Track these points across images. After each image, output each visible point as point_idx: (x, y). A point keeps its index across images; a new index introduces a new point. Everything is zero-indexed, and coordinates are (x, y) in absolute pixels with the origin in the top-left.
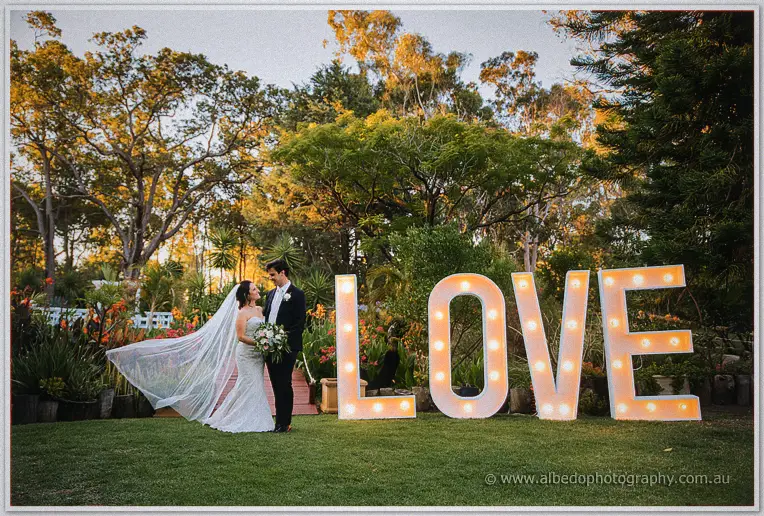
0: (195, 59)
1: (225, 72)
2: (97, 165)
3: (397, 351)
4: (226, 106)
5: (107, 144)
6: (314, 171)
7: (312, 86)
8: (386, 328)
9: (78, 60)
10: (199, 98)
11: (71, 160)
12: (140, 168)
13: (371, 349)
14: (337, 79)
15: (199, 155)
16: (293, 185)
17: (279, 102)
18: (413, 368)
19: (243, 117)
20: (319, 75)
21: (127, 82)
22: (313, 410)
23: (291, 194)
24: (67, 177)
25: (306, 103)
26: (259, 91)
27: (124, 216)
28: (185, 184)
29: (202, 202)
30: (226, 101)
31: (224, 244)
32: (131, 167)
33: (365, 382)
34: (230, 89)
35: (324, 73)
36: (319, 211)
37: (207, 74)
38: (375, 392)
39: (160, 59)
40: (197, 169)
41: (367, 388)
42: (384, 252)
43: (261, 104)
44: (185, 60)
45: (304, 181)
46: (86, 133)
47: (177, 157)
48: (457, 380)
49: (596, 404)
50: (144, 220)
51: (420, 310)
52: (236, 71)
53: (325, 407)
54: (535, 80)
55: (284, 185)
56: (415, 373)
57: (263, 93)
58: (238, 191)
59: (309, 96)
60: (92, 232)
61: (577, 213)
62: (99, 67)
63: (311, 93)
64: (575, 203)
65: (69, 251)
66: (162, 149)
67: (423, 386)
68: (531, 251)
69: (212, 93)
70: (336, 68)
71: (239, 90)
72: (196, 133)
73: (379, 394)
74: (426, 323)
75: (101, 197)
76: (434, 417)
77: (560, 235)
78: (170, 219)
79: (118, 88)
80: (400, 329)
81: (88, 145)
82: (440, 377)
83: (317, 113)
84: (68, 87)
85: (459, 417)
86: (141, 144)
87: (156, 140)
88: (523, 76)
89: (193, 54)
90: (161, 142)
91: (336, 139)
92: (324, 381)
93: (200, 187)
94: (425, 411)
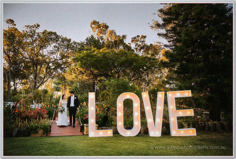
0: (53, 33)
1: (62, 37)
2: (24, 61)
3: (107, 116)
4: (62, 46)
5: (27, 56)
6: (85, 64)
7: (85, 42)
8: (105, 109)
9: (20, 32)
10: (54, 44)
11: (17, 60)
12: (36, 63)
13: (100, 115)
14: (92, 40)
15: (53, 60)
16: (79, 68)
17: (77, 46)
18: (112, 121)
19: (66, 50)
20: (87, 38)
21: (34, 39)
22: (81, 134)
23: (79, 71)
24: (15, 65)
25: (83, 46)
26: (71, 42)
27: (32, 76)
28: (49, 68)
29: (54, 73)
30: (62, 45)
31: (58, 84)
32: (34, 62)
33: (97, 125)
34: (63, 41)
35: (89, 38)
36: (86, 76)
37: (56, 37)
38: (100, 128)
39: (43, 33)
40: (53, 64)
41: (98, 127)
42: (104, 87)
43: (72, 46)
44: (51, 33)
45: (82, 67)
46: (21, 52)
47: (48, 60)
48: (125, 124)
49: (166, 131)
50: (37, 78)
51: (114, 104)
52: (64, 37)
53: (85, 133)
54: (145, 43)
55: (77, 68)
56: (113, 122)
57: (72, 43)
58: (65, 70)
59: (84, 44)
60: (22, 81)
61: (157, 78)
62: (26, 34)
63: (85, 43)
64: (156, 76)
65: (15, 86)
66: (43, 58)
67: (115, 126)
68: (145, 88)
69: (58, 43)
70: (92, 37)
71: (66, 42)
72: (53, 54)
73: (102, 129)
74: (116, 107)
75: (25, 71)
76: (118, 136)
77: (152, 84)
78: (45, 77)
79: (31, 40)
80: (109, 109)
81: (22, 56)
82: (120, 124)
83: (87, 49)
84: (17, 40)
85: (126, 136)
86: (37, 56)
87: (42, 56)
88: (142, 42)
89: (53, 32)
90: (43, 56)
91: (92, 55)
92: (85, 125)
93: (54, 69)
94: (115, 134)
